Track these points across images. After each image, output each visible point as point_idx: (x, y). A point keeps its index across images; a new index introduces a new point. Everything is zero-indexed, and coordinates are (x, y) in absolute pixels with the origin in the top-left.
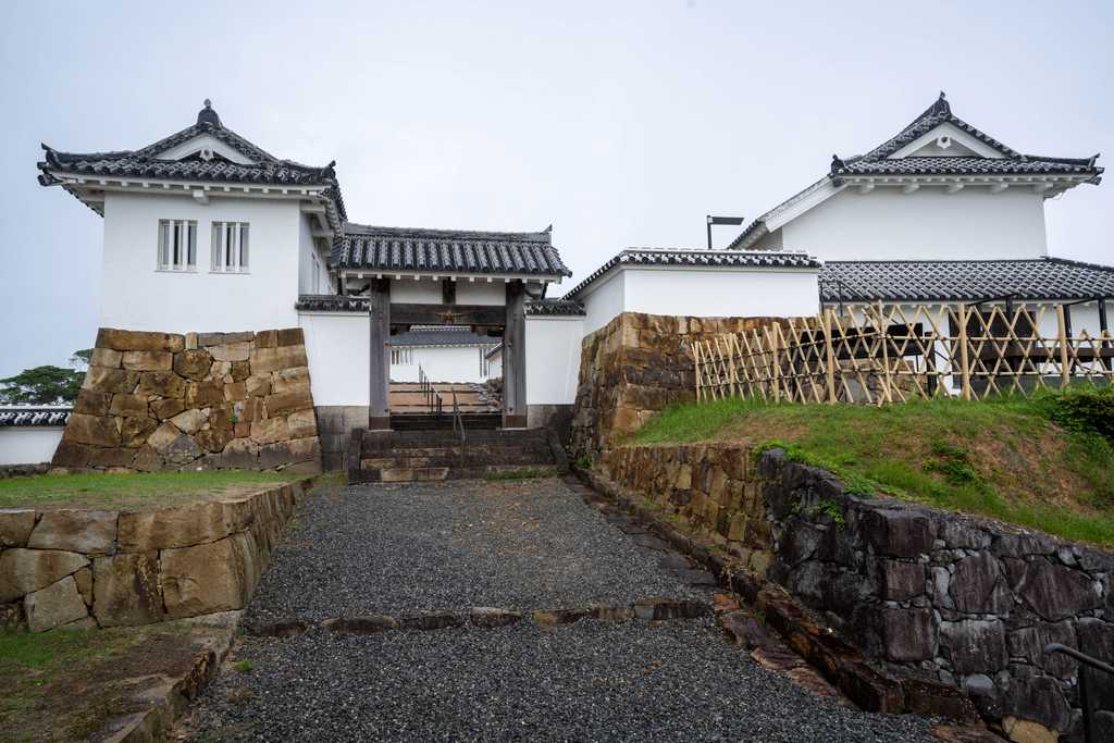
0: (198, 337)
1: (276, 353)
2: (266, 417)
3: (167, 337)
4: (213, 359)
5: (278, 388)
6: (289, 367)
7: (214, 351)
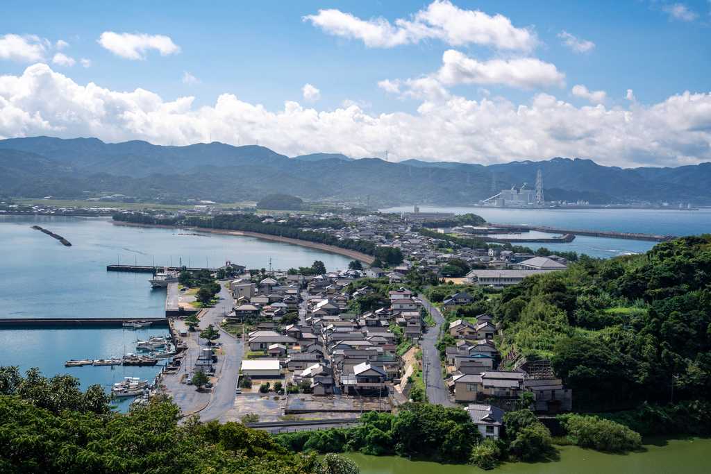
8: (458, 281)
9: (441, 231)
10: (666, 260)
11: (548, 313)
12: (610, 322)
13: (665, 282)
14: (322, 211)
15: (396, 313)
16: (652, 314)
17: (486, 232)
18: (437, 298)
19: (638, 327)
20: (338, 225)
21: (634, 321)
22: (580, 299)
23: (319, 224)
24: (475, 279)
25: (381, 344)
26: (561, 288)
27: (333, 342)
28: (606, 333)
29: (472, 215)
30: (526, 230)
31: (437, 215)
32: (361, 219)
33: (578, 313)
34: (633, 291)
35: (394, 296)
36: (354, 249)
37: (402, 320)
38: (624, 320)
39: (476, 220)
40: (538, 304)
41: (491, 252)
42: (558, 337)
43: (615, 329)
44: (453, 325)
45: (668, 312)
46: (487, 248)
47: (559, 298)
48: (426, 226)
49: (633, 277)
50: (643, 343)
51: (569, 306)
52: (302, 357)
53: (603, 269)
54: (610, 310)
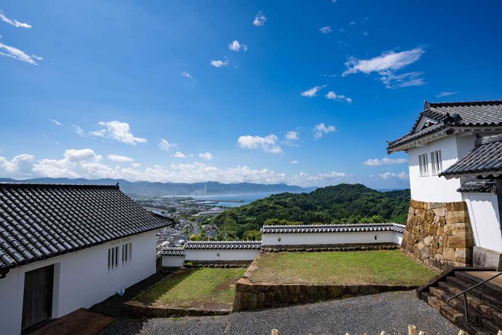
0: (431, 203)
1: (453, 214)
2: (448, 246)
3: (424, 203)
4: (434, 214)
5: (454, 233)
6: (458, 222)
7: (436, 211)
8: (196, 215)
9: (182, 202)
10: (257, 206)
11: (232, 221)
12: (247, 222)
13: (257, 211)
14: (144, 198)
15: (182, 225)
16: (257, 219)
17: (195, 202)
18: (193, 220)
19: (254, 222)
20: (152, 201)
21: (253, 221)
22: (239, 217)
23: (145, 202)
24: (200, 214)
25: (182, 234)
26: (233, 214)
27: (168, 235)
28: (247, 224)
29: (190, 197)
30: (205, 201)
31: (180, 198)
32: (157, 199)
33: (239, 220)
34: (250, 214)
35: (181, 221)
36: (159, 208)
37: (185, 227)
38: (250, 221)
39: (191, 199)
40: (228, 219)
41: (200, 207)
42: (236, 227)
43: (248, 224)
44: (202, 227)
45: (260, 218)
46: (198, 206)
47: (234, 217)
48: (178, 201)
49: (250, 210)
50: (256, 226)
51: (236, 219)
52: (160, 240)
53: (242, 209)
54: (246, 219)
